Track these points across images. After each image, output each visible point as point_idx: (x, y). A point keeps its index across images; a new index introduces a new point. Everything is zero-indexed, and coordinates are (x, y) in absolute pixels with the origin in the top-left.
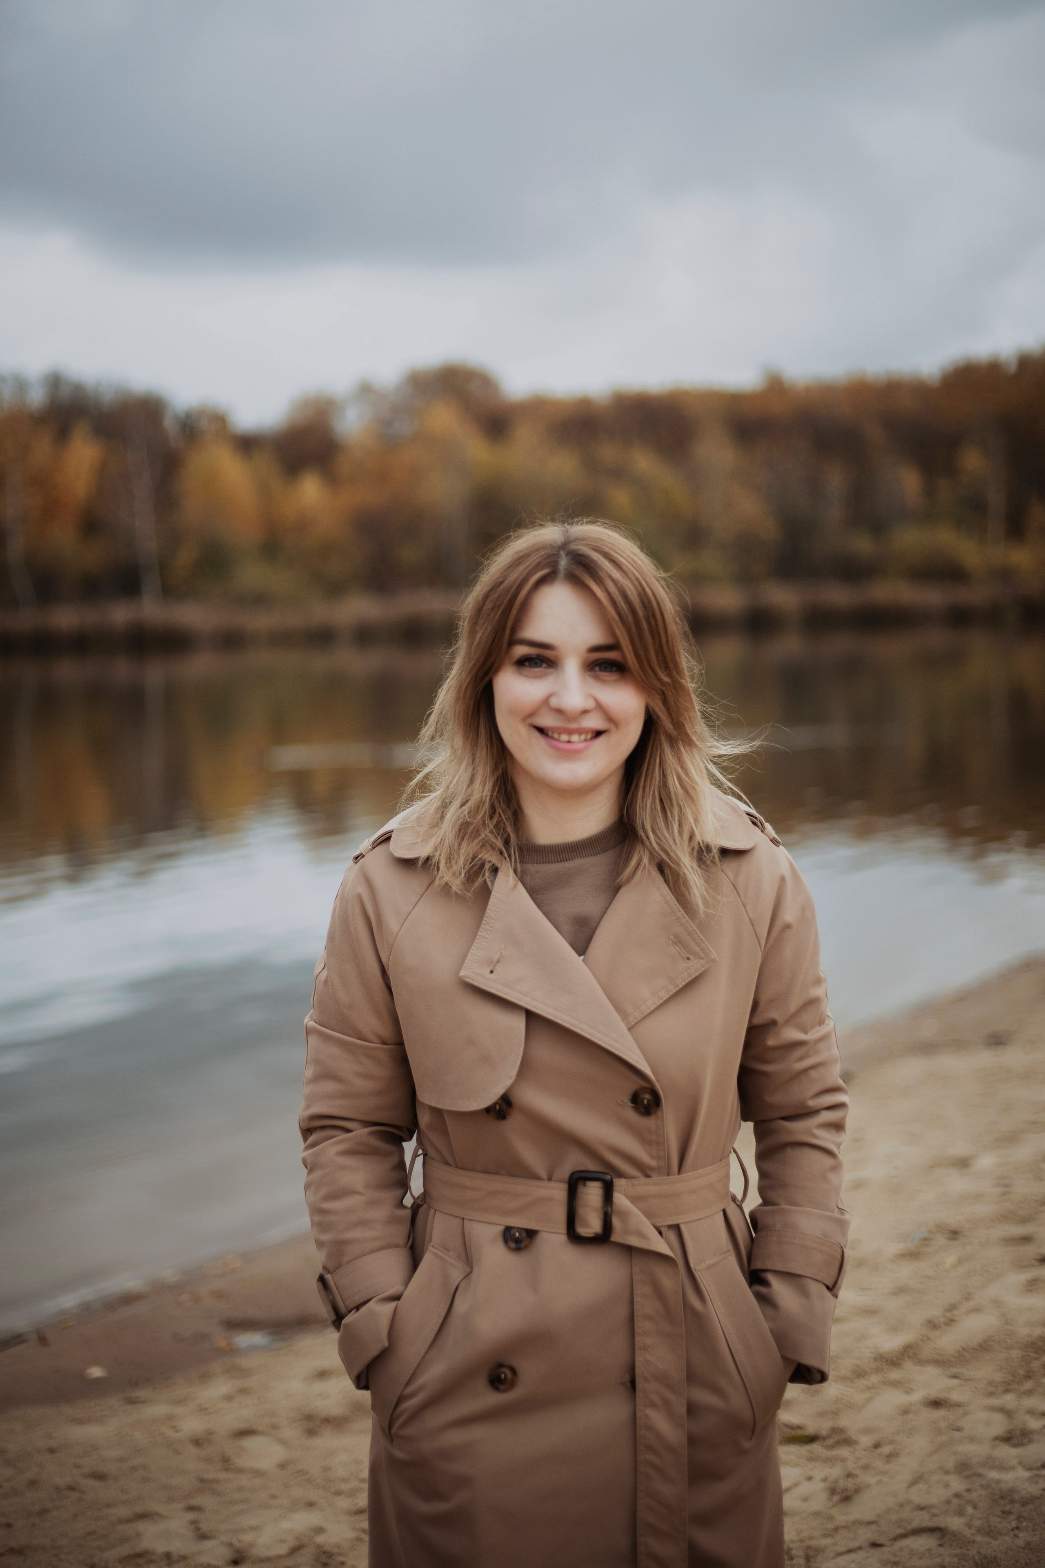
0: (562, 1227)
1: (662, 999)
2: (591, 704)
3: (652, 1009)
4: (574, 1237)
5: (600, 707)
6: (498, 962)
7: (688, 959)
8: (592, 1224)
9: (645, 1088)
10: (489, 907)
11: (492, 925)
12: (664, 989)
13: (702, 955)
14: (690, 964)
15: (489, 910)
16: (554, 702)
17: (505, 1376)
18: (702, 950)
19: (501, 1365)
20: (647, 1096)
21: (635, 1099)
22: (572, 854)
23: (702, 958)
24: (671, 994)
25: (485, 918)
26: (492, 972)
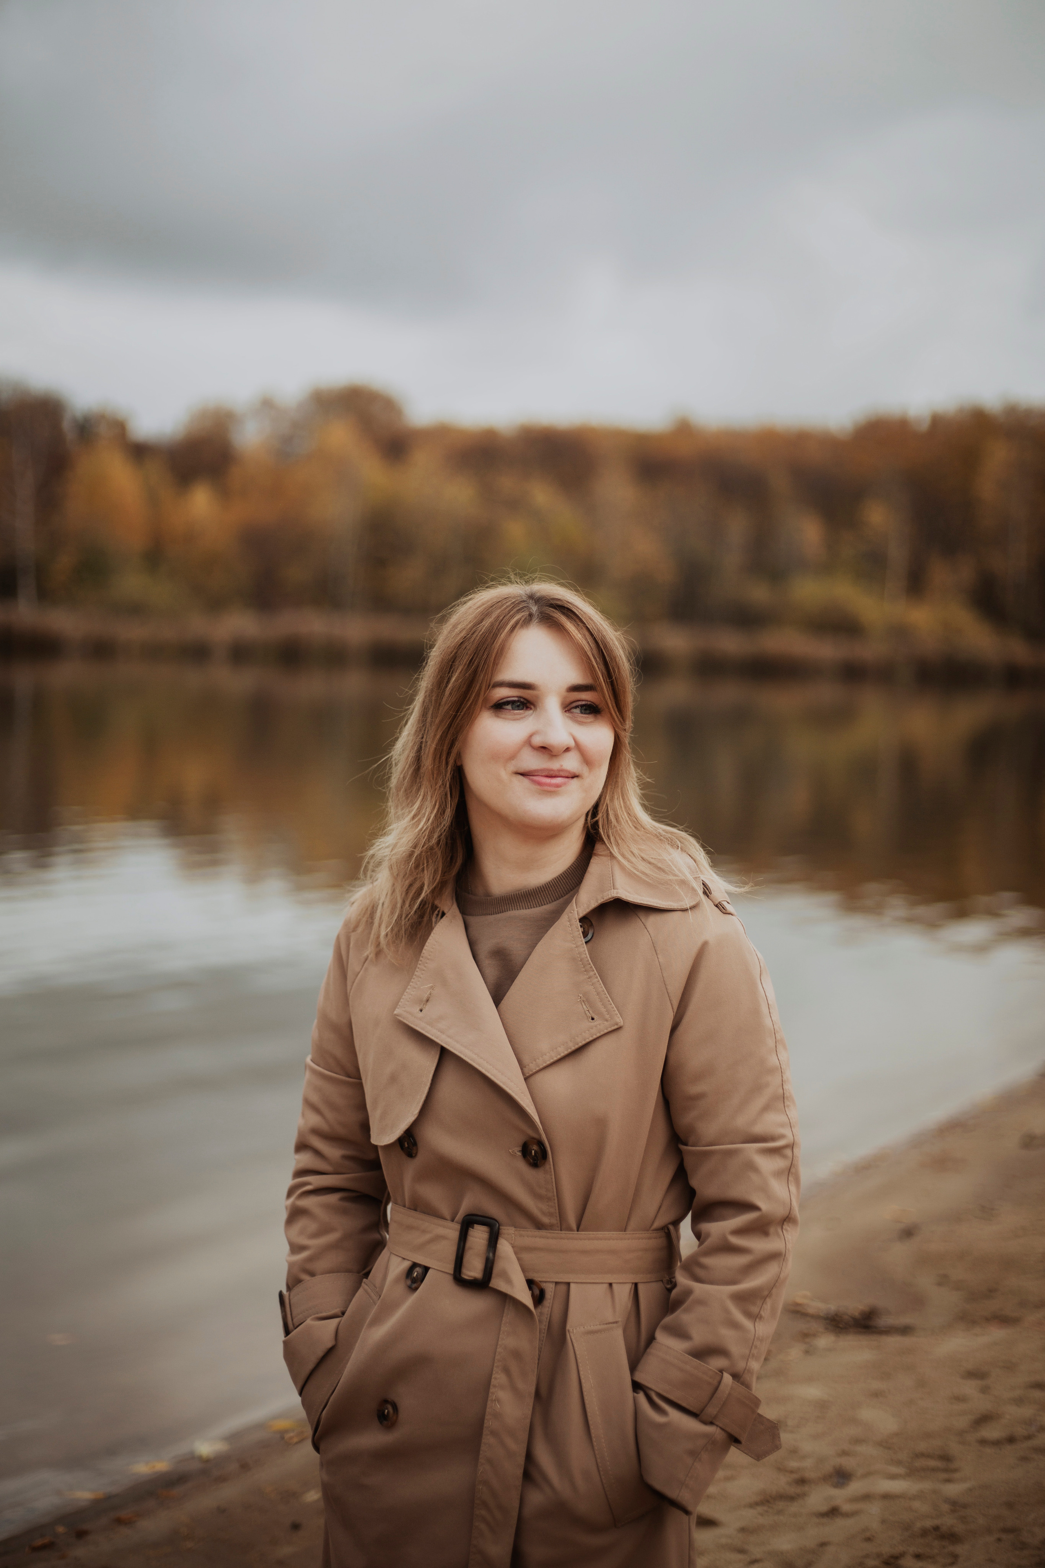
0: (450, 1268)
1: (560, 1055)
2: (572, 743)
3: (548, 1063)
4: (459, 1279)
5: (578, 747)
6: (427, 1001)
7: (593, 1019)
8: (474, 1269)
9: (534, 1138)
10: (425, 947)
11: (426, 965)
12: (564, 1045)
13: (607, 1017)
14: (594, 1023)
15: (425, 950)
16: (537, 741)
17: (388, 1412)
18: (608, 1012)
19: (386, 1401)
20: (535, 1147)
21: (525, 1150)
22: (508, 906)
23: (607, 1020)
24: (570, 1050)
25: (421, 959)
26: (421, 1011)
